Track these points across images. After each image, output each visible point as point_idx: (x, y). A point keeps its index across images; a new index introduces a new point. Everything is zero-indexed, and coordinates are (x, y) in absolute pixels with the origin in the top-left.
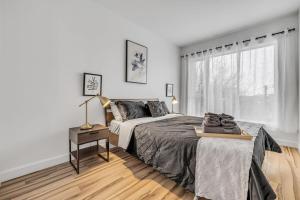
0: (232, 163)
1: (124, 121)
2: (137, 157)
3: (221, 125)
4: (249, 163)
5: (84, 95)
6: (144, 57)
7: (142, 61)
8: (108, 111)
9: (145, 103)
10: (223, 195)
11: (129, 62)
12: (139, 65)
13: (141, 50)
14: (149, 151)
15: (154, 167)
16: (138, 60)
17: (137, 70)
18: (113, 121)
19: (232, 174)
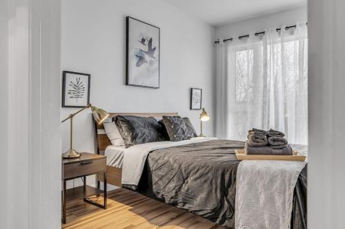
0: (277, 184)
1: (127, 146)
2: (154, 196)
3: (268, 145)
4: (294, 182)
5: (63, 106)
6: (155, 44)
7: (151, 50)
8: (100, 132)
9: (159, 119)
10: (267, 222)
11: (132, 53)
12: (147, 57)
13: (150, 33)
14: (172, 185)
15: (180, 206)
16: (145, 48)
17: (144, 66)
18: (109, 148)
19: (276, 197)
